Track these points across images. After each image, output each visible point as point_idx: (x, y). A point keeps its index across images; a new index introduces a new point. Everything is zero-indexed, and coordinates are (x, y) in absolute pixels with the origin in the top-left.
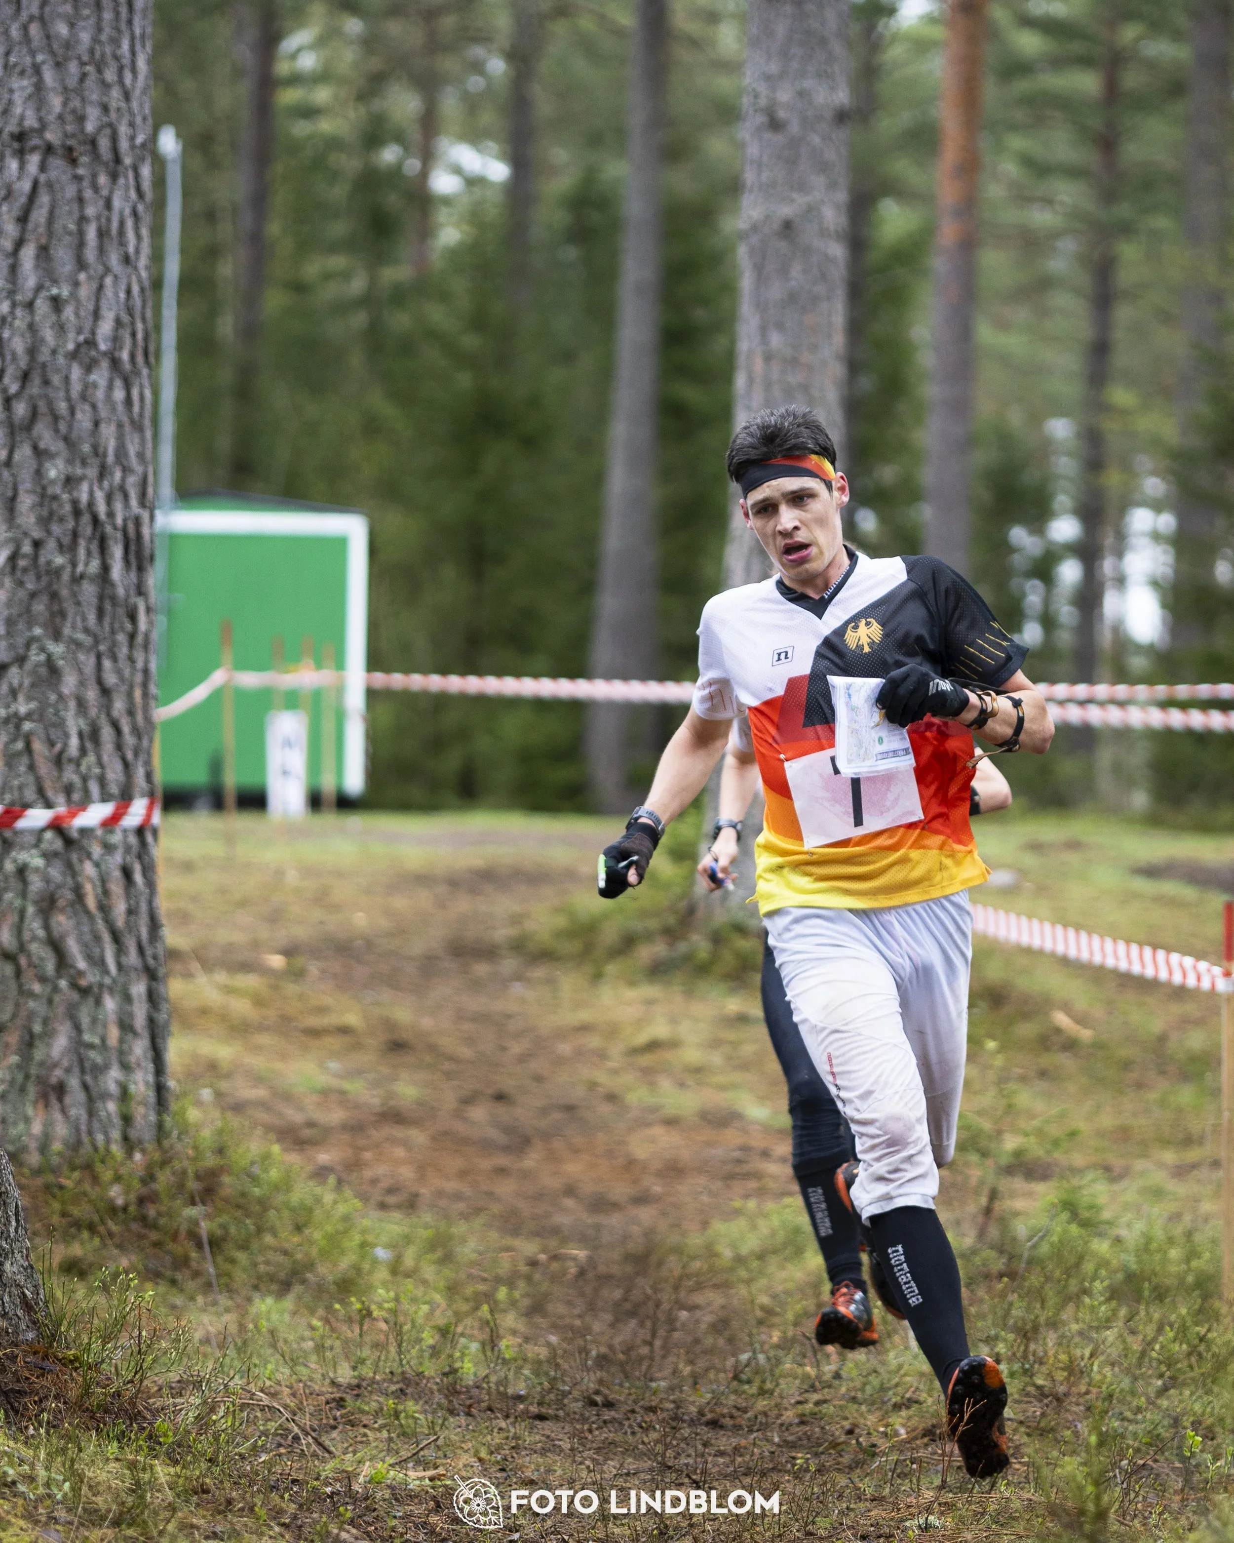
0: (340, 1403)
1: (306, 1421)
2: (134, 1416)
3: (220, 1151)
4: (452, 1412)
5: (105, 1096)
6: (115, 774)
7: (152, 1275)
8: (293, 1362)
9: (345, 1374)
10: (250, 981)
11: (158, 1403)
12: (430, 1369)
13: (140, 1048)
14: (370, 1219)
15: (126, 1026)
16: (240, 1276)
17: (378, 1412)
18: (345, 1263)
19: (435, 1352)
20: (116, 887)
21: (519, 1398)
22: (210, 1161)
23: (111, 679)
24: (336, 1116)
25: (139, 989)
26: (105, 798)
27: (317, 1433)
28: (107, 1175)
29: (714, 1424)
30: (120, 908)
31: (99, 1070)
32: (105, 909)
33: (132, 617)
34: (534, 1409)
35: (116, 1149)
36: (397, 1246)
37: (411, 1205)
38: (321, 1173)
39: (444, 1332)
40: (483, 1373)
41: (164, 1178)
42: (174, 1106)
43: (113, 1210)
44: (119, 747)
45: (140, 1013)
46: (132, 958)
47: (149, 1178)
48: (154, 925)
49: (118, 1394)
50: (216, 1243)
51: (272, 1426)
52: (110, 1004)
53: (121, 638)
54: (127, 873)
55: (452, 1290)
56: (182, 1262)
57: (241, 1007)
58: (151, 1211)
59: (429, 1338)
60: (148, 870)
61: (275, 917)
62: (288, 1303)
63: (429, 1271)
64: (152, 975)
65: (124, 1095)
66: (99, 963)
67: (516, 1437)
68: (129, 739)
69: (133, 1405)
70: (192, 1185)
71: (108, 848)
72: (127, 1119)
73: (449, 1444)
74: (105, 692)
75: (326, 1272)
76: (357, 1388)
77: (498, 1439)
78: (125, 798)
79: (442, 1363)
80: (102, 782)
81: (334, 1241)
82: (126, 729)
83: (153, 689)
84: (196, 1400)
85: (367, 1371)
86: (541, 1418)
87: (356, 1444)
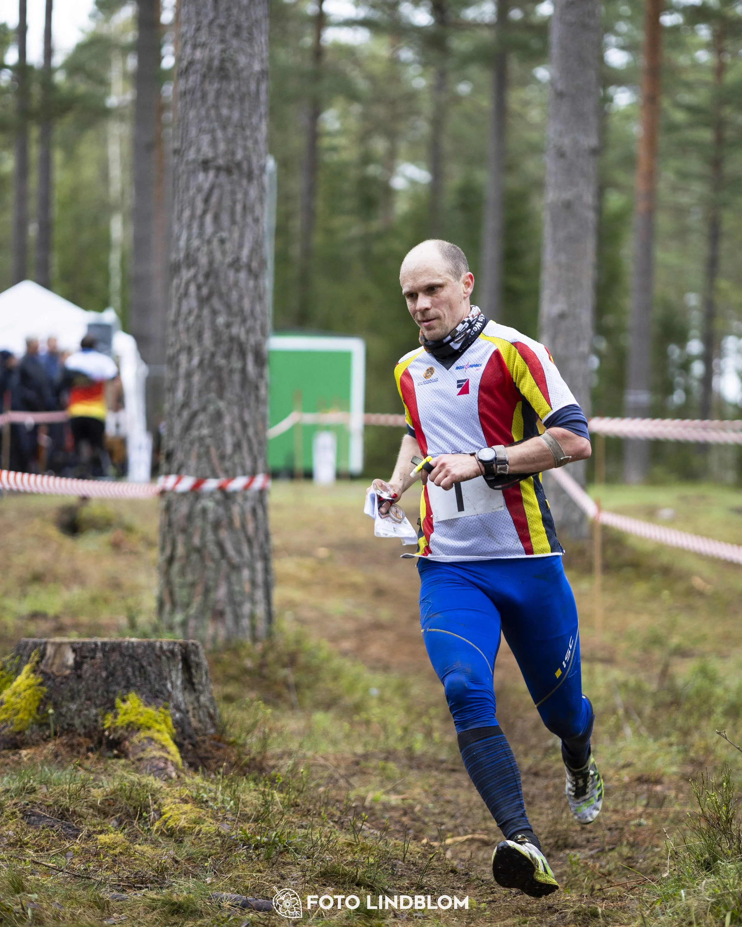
0: (357, 763)
1: (342, 771)
2: (261, 770)
3: (298, 642)
4: (411, 768)
5: (243, 616)
6: (248, 463)
7: (267, 702)
8: (334, 742)
9: (359, 750)
10: (309, 562)
11: (272, 763)
12: (400, 747)
13: (259, 594)
14: (367, 676)
15: (253, 583)
16: (307, 702)
17: (375, 768)
18: (357, 696)
19: (402, 739)
20: (249, 517)
21: (442, 762)
22: (293, 647)
23: (247, 417)
24: (350, 626)
25: (259, 566)
26: (244, 474)
27: (347, 778)
28: (243, 653)
29: (536, 774)
30: (250, 527)
31: (240, 604)
32: (244, 526)
33: (257, 388)
34: (450, 766)
35: (248, 642)
36: (382, 688)
37: (386, 668)
38: (344, 654)
39: (405, 729)
40: (425, 748)
41: (271, 657)
42: (276, 620)
43: (246, 671)
44: (251, 449)
45: (260, 577)
46: (256, 551)
47: (264, 655)
48: (267, 535)
49: (254, 759)
50: (297, 686)
51: (326, 774)
52: (246, 573)
53: (253, 398)
54: (254, 510)
55: (408, 710)
56: (279, 696)
57: (305, 574)
58: (265, 671)
59: (399, 732)
60: (265, 509)
61: (321, 531)
62: (331, 715)
63: (397, 700)
64: (266, 558)
65: (252, 616)
66: (239, 552)
67: (443, 780)
68: (256, 447)
69: (261, 763)
70: (286, 659)
71: (245, 499)
72: (253, 628)
73: (410, 783)
74: (245, 426)
75: (349, 700)
76: (366, 756)
77: (432, 781)
78: (253, 475)
79: (406, 744)
80: (243, 467)
81: (352, 687)
82: (254, 441)
83: (269, 423)
84: (290, 762)
85: (370, 748)
86: (453, 771)
87: (366, 783)
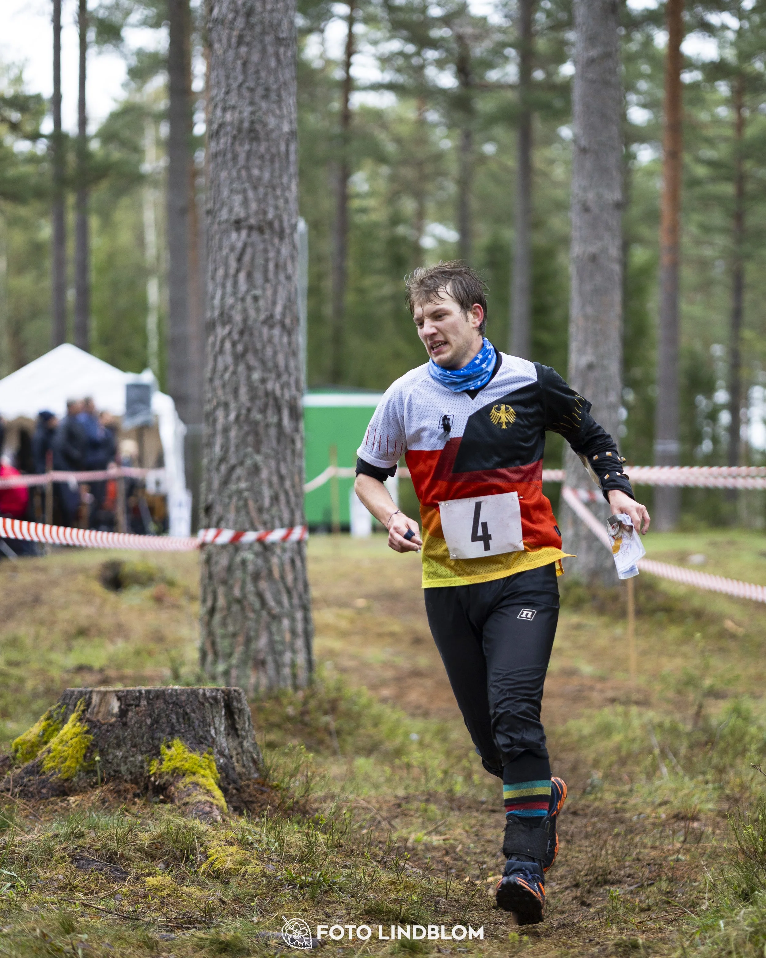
0: (399, 806)
1: (384, 814)
2: (305, 813)
3: (338, 689)
4: (452, 809)
5: (284, 665)
6: (286, 516)
7: (309, 748)
8: (376, 786)
9: (401, 793)
10: (348, 612)
11: (315, 806)
12: (441, 790)
13: (300, 643)
14: (407, 721)
15: (293, 633)
16: (349, 748)
17: (417, 810)
18: (398, 741)
19: (442, 782)
20: (288, 568)
21: (483, 803)
22: (334, 695)
23: (284, 471)
24: (389, 674)
25: (299, 615)
26: (282, 526)
27: (388, 820)
28: (285, 701)
29: (575, 813)
30: (290, 578)
31: (281, 653)
32: (283, 577)
33: (293, 442)
34: (490, 807)
35: (290, 690)
36: (422, 733)
37: (426, 714)
38: (384, 700)
39: (446, 772)
40: (465, 790)
41: (312, 704)
42: (316, 669)
43: (289, 719)
44: (288, 502)
45: (300, 627)
46: (296, 601)
47: (305, 703)
48: (306, 586)
49: (297, 802)
50: (338, 733)
51: (368, 817)
52: (286, 623)
53: (289, 452)
54: (293, 561)
55: (448, 754)
56: (321, 742)
57: (344, 624)
58: (307, 718)
59: (440, 775)
60: (303, 560)
61: (359, 582)
62: (372, 760)
63: (437, 745)
64: (305, 608)
65: (293, 665)
66: (279, 603)
67: (482, 820)
68: (293, 499)
69: (304, 806)
70: (327, 706)
71: (284, 550)
72: (294, 676)
73: (451, 824)
74: (282, 478)
75: (389, 746)
76: (407, 799)
77: (473, 822)
78: (291, 526)
79: (446, 786)
80: (281, 519)
81: (392, 731)
82: (291, 493)
83: (304, 475)
84: (333, 805)
85: (411, 791)
86: (494, 811)
87: (407, 825)
